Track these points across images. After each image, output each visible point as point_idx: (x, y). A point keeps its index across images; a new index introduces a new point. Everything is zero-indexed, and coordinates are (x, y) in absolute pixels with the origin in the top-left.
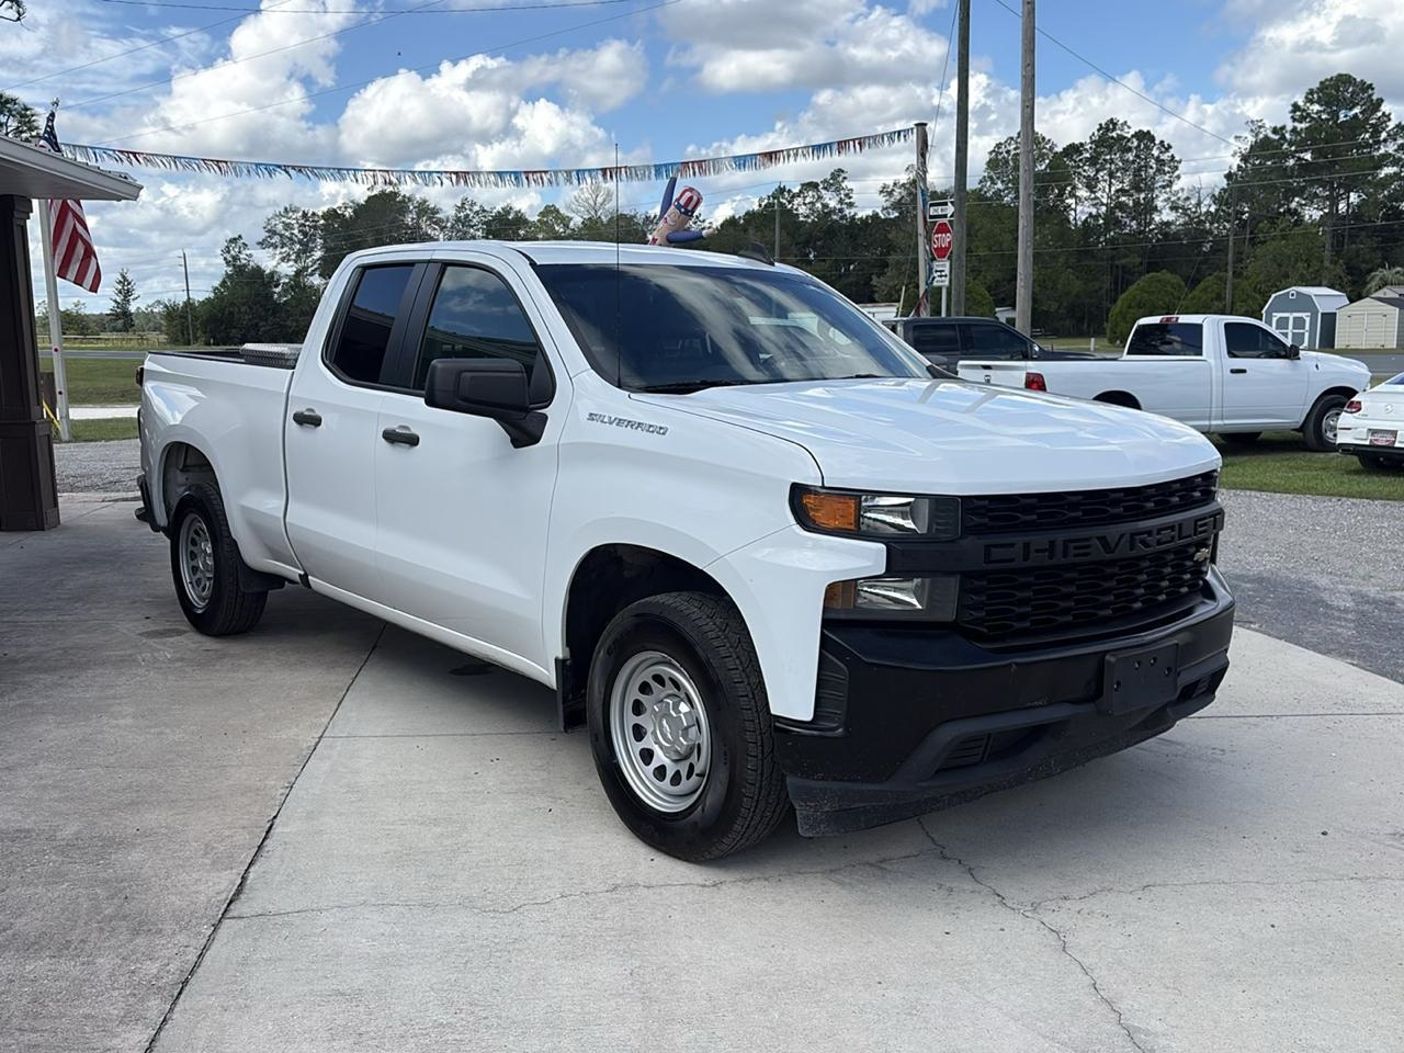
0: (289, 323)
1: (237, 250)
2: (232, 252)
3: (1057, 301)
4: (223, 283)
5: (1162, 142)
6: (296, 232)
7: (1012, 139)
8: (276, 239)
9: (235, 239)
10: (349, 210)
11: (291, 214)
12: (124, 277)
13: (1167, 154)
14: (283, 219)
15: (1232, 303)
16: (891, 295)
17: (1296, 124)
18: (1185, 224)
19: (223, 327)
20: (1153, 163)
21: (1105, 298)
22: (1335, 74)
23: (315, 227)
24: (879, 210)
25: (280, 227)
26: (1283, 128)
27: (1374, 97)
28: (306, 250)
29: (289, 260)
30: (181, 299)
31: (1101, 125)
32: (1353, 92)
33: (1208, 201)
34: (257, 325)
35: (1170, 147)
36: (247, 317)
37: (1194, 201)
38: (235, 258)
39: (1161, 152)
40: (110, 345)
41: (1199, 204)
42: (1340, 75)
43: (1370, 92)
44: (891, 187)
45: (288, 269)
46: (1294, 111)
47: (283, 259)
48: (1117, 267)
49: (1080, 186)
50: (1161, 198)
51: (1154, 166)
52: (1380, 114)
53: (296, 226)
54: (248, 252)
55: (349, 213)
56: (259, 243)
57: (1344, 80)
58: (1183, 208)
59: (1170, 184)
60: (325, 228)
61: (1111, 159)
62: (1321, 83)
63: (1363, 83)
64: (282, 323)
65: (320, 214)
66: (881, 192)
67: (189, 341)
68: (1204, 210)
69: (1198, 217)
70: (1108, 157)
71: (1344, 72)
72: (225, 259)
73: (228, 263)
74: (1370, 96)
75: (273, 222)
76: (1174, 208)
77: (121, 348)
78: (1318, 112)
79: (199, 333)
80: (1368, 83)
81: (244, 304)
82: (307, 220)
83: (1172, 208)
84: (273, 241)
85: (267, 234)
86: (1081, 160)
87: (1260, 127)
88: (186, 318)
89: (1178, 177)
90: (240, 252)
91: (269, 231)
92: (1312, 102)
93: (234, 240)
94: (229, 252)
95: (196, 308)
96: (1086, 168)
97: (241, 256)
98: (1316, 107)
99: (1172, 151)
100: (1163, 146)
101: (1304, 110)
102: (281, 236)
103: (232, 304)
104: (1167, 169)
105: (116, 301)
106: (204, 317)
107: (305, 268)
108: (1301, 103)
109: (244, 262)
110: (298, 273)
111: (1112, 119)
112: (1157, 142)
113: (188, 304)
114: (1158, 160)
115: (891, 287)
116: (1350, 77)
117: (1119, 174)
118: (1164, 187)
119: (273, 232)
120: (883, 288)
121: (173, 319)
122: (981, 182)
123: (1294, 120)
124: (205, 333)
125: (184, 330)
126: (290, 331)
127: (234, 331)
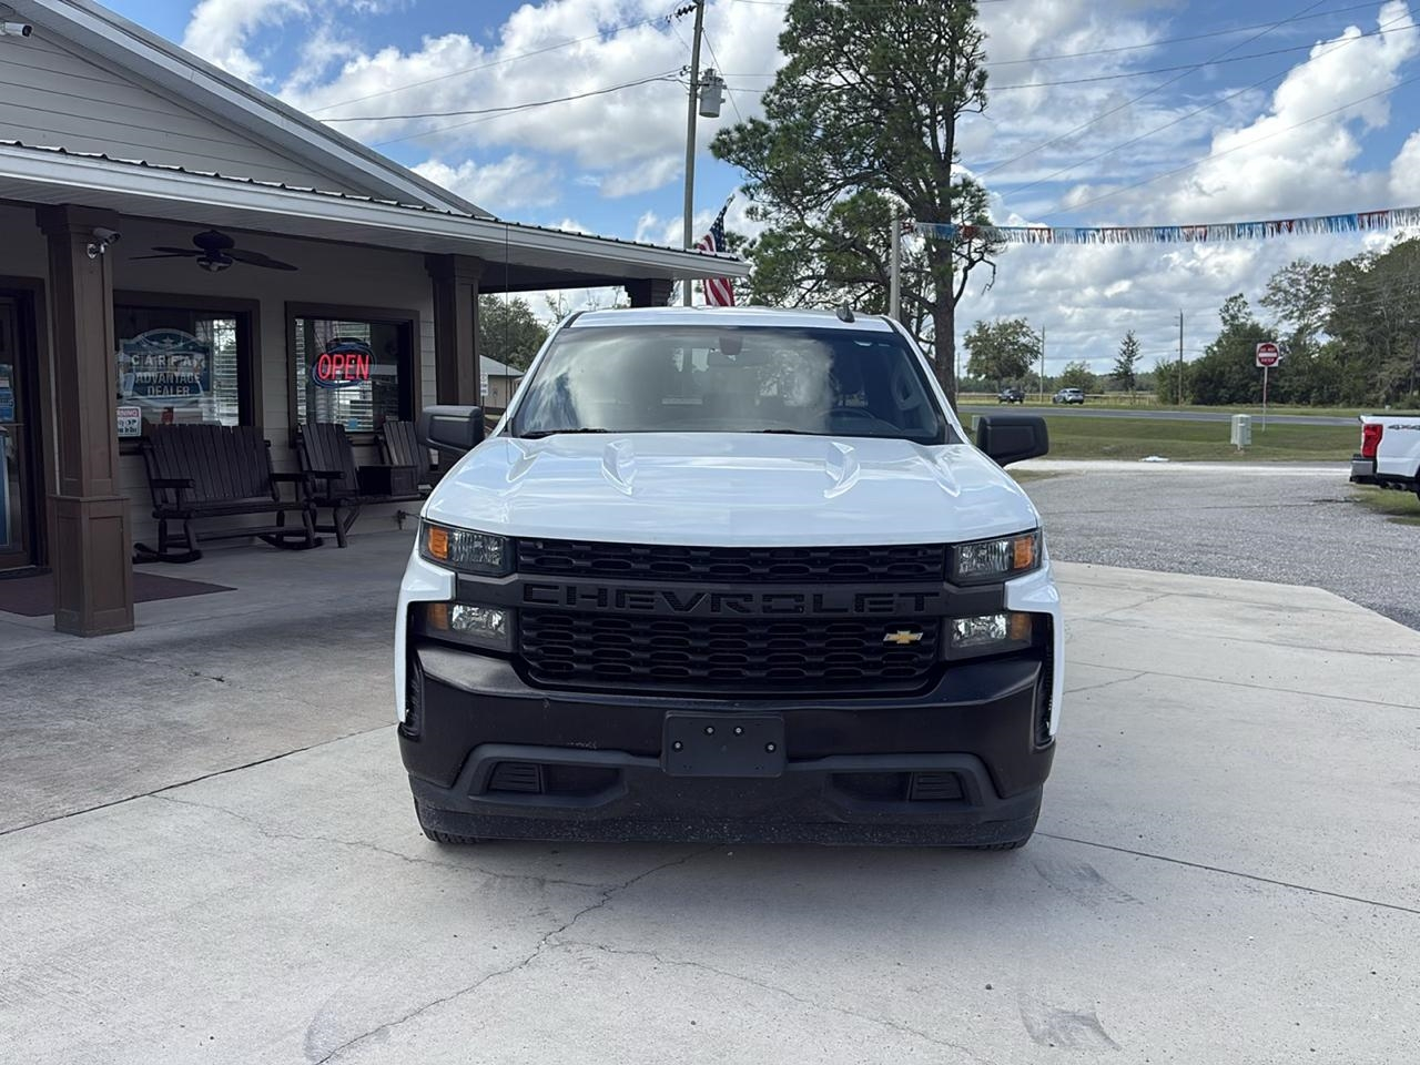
0: (1281, 383)
1: (1236, 309)
2: (1231, 311)
4: (1219, 343)
6: (1302, 288)
8: (1280, 295)
9: (1236, 298)
10: (1366, 262)
11: (1299, 269)
12: (1130, 338)
14: (1290, 275)
19: (1212, 386)
23: (1324, 282)
25: (1285, 284)
28: (1312, 304)
29: (1291, 318)
30: (1174, 359)
34: (1247, 384)
36: (1237, 376)
38: (1234, 317)
40: (1105, 403)
45: (1287, 329)
47: (1285, 317)
53: (1303, 281)
54: (1247, 310)
55: (1364, 266)
56: (1260, 302)
60: (1335, 282)
64: (1274, 383)
65: (1331, 267)
67: (1177, 399)
72: (1223, 318)
73: (1225, 322)
75: (1278, 279)
77: (1117, 407)
79: (1187, 393)
81: (1236, 364)
82: (1317, 275)
84: (1276, 298)
85: (1271, 292)
88: (1177, 377)
90: (1239, 311)
91: (1273, 288)
93: (1234, 299)
94: (1227, 311)
95: (1188, 368)
97: (1240, 315)
102: (1286, 292)
103: (1224, 364)
105: (1119, 361)
106: (1194, 376)
107: (1307, 326)
109: (1242, 320)
110: (1301, 331)
113: (1180, 363)
119: (1278, 289)
121: (1164, 379)
124: (1192, 392)
125: (1173, 389)
126: (1283, 391)
127: (1223, 391)
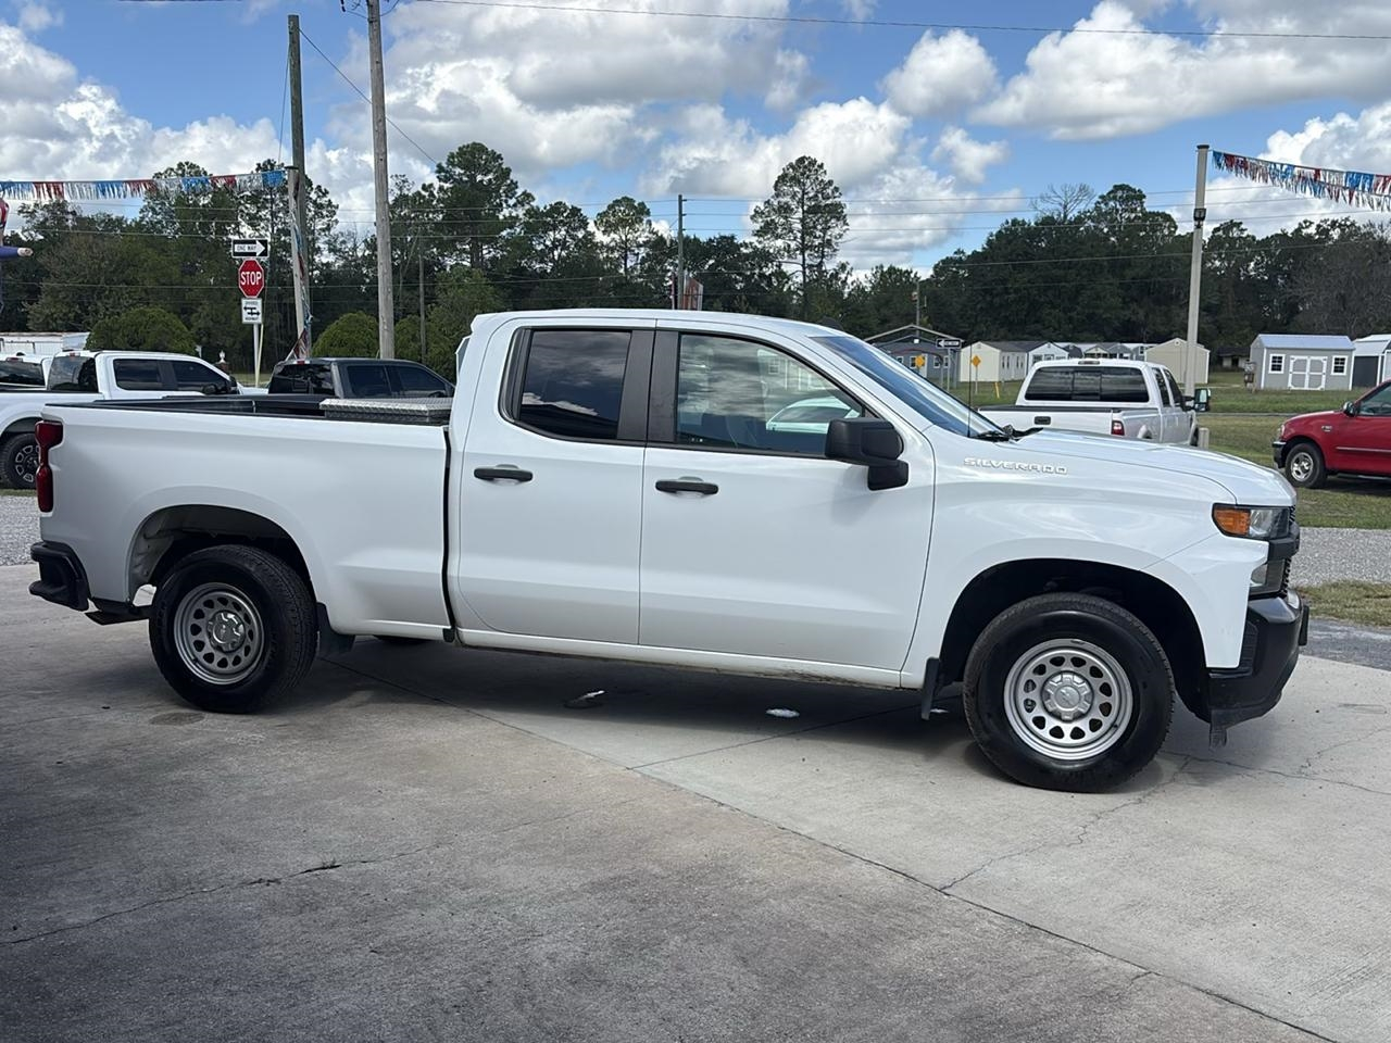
3: (232, 336)
5: (319, 187)
7: (172, 169)
13: (325, 199)
15: (427, 344)
16: (48, 323)
17: (442, 184)
18: (344, 266)
20: (311, 206)
21: (275, 334)
22: (470, 142)
24: (19, 231)
26: (431, 185)
27: (504, 166)
31: (259, 165)
32: (486, 160)
33: (363, 246)
35: (327, 192)
37: (350, 245)
39: (319, 196)
41: (355, 248)
42: (474, 144)
43: (500, 161)
44: (32, 207)
46: (438, 172)
48: (285, 304)
49: (243, 223)
50: (322, 240)
51: (312, 209)
52: (509, 182)
57: (478, 148)
58: (340, 250)
59: (328, 228)
61: (272, 199)
62: (460, 149)
63: (493, 153)
66: (20, 212)
68: (360, 254)
69: (355, 261)
70: (269, 197)
71: (477, 142)
74: (500, 165)
76: (332, 250)
78: (460, 174)
80: (498, 153)
83: (330, 250)
86: (242, 197)
87: (404, 181)
89: (337, 221)
92: (454, 166)
96: (248, 206)
98: (458, 170)
99: (329, 197)
100: (320, 191)
101: (447, 172)
104: (325, 213)
108: (445, 165)
111: (269, 161)
112: (314, 186)
114: (315, 202)
115: (47, 316)
116: (483, 146)
117: (281, 215)
118: (323, 230)
120: (38, 315)
122: (142, 211)
123: (440, 180)
